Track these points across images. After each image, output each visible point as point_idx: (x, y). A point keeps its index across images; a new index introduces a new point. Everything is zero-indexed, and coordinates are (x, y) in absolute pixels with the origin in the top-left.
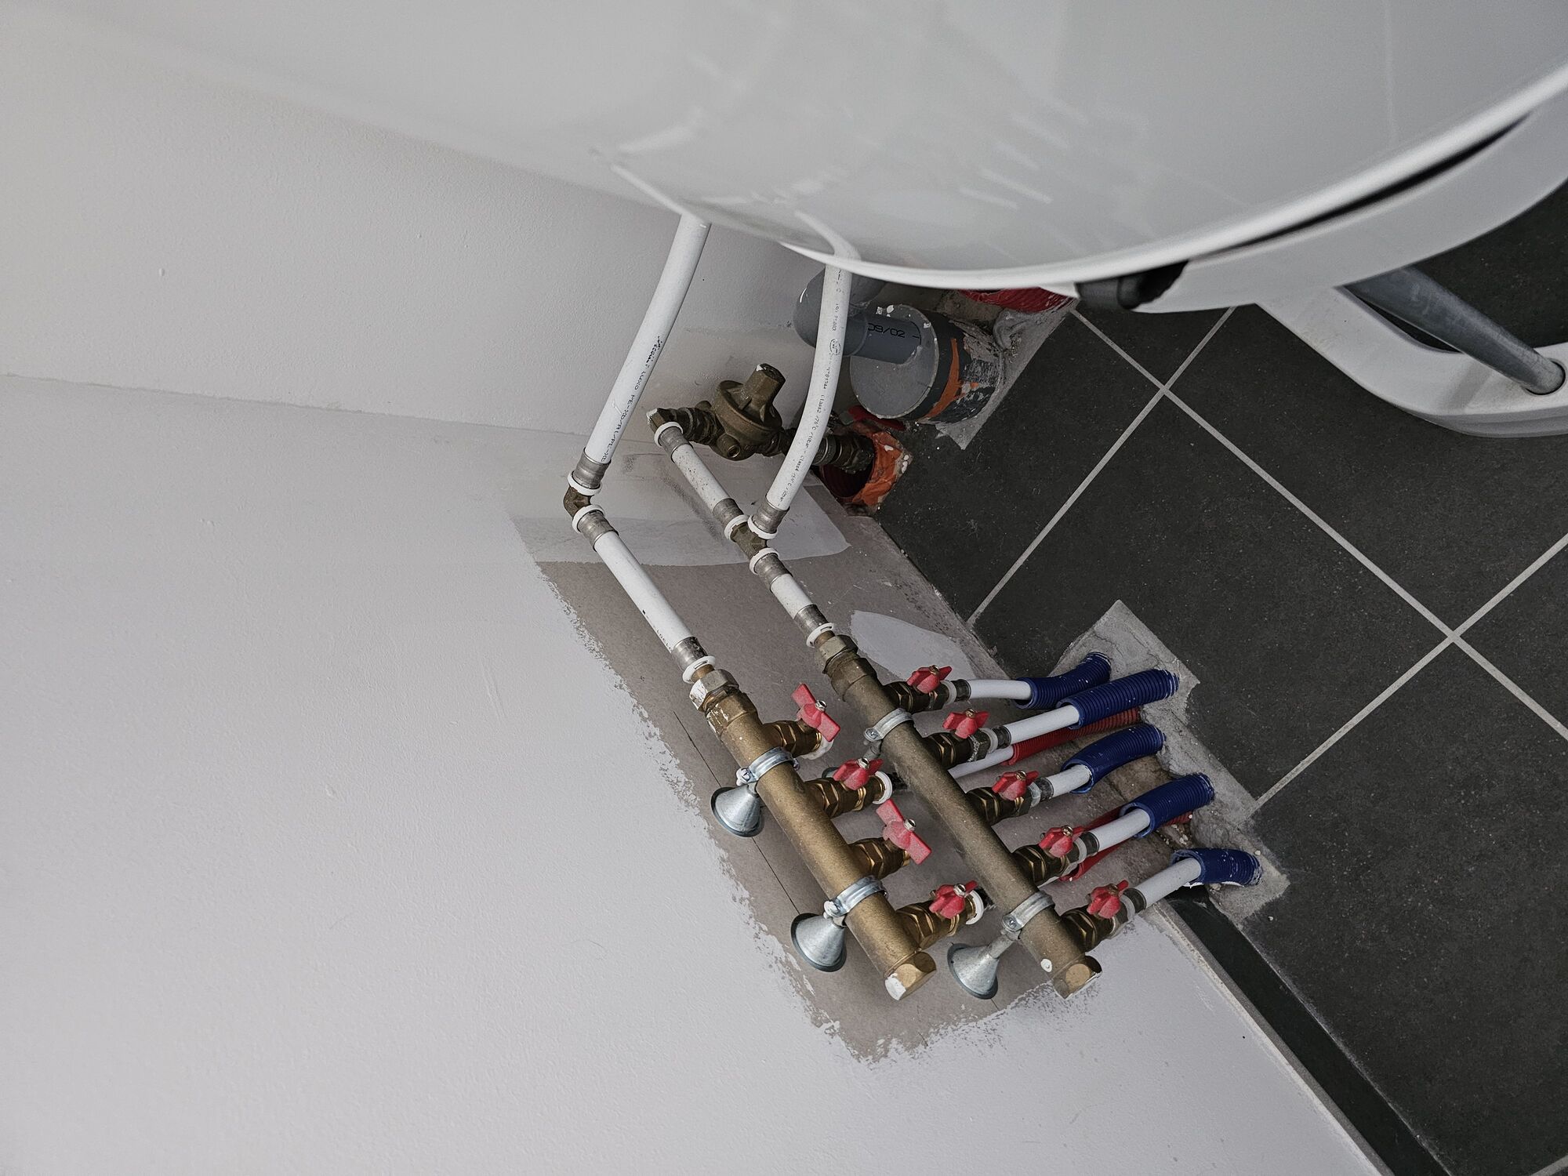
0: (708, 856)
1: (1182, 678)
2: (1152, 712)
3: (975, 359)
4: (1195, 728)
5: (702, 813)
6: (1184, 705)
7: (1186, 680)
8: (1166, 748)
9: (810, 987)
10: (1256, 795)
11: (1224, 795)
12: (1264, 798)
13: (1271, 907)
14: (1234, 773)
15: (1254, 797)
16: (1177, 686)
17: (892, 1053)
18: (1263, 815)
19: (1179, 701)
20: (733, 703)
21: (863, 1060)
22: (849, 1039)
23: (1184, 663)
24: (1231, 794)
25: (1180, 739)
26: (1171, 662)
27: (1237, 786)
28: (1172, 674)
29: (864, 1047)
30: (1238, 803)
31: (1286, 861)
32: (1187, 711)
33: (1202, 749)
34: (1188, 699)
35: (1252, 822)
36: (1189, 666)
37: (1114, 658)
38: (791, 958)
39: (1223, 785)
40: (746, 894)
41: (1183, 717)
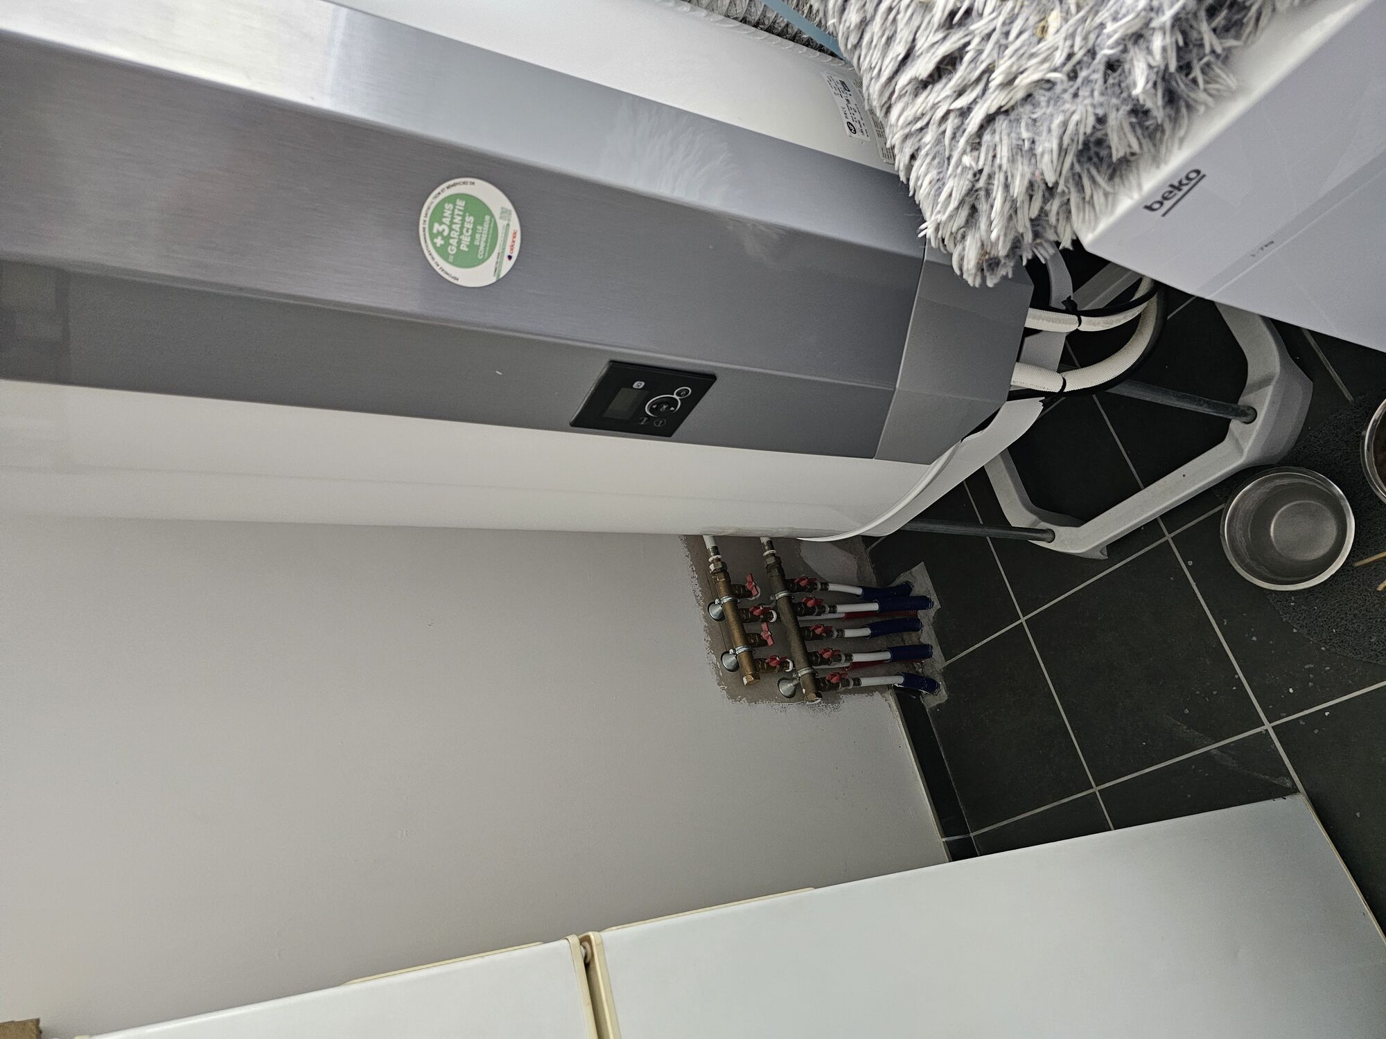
0: (701, 624)
1: (935, 604)
2: (921, 613)
4: (935, 625)
5: (704, 609)
6: (933, 615)
7: (937, 605)
8: (922, 630)
9: (721, 674)
10: (946, 660)
11: (936, 656)
12: (949, 662)
13: (939, 706)
14: (942, 648)
16: (933, 606)
17: (742, 702)
18: (947, 668)
19: (932, 612)
20: (722, 575)
21: (731, 700)
22: (728, 692)
23: (938, 597)
24: (938, 657)
25: (928, 629)
26: (934, 596)
27: (941, 654)
28: (932, 600)
29: (732, 696)
30: (940, 661)
31: (948, 689)
32: (934, 617)
33: (934, 635)
34: (935, 613)
35: (942, 670)
36: (939, 599)
37: (914, 586)
38: (718, 663)
39: (937, 652)
40: (710, 639)
41: (932, 620)
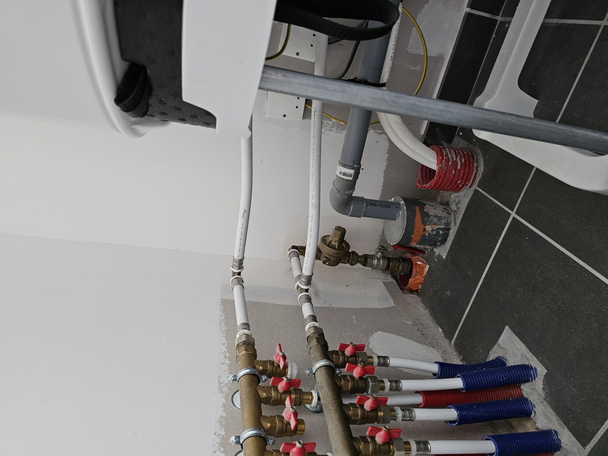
1: (539, 369)
2: (526, 388)
3: (431, 215)
4: (548, 400)
5: (225, 396)
6: (541, 386)
7: (541, 371)
8: (535, 412)
10: (584, 445)
11: (567, 444)
12: (589, 448)
14: (570, 430)
15: (583, 447)
16: (537, 374)
19: (539, 383)
23: (538, 360)
24: (570, 444)
25: (543, 408)
26: (533, 360)
27: (574, 439)
28: (533, 367)
30: (575, 450)
32: (544, 389)
33: (554, 414)
34: (543, 382)
36: (541, 362)
37: (508, 359)
41: (542, 393)
